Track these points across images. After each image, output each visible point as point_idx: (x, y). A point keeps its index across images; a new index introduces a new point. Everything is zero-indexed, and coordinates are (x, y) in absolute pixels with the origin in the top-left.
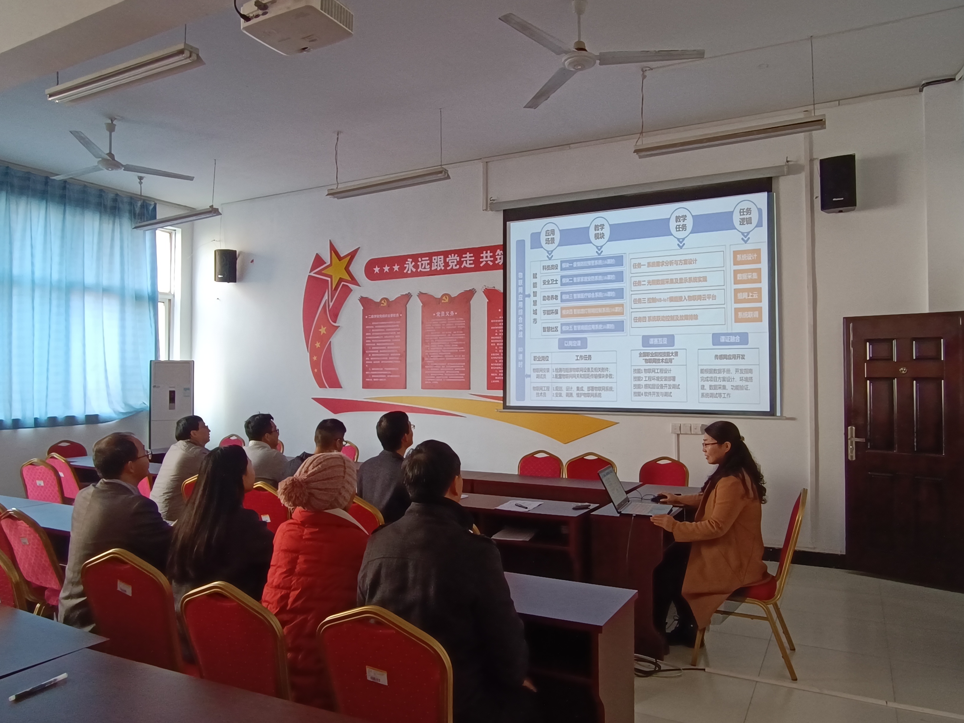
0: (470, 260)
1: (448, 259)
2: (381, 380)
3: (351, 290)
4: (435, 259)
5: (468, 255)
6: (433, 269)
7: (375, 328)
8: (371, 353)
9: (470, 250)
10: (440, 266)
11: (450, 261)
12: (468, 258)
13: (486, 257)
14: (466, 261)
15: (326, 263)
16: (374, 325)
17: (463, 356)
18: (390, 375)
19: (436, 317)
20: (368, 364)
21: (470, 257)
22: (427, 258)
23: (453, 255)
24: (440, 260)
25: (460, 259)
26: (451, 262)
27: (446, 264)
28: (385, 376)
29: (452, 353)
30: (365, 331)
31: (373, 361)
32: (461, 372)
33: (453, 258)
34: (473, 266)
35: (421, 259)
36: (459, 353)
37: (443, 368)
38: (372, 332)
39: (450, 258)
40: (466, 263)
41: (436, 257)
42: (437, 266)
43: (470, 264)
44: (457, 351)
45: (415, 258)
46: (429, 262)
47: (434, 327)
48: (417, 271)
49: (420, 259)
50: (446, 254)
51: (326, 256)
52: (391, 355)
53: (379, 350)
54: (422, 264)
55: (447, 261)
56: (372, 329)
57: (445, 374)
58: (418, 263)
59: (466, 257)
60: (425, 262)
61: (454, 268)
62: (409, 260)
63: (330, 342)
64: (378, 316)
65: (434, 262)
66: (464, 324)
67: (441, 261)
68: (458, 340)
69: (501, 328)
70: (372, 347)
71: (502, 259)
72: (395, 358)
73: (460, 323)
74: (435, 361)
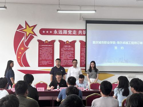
2: (45, 64)
5: (75, 31)
6: (63, 33)
8: (42, 56)
10: (66, 33)
13: (80, 32)
15: (23, 28)
16: (43, 48)
19: (64, 47)
20: (40, 59)
24: (66, 31)
25: (72, 32)
27: (68, 33)
28: (47, 63)
30: (39, 50)
31: (42, 59)
33: (70, 31)
36: (72, 57)
38: (42, 50)
41: (64, 30)
43: (75, 33)
45: (58, 30)
47: (64, 50)
50: (68, 30)
51: (24, 26)
53: (45, 55)
56: (42, 49)
60: (61, 31)
61: (70, 34)
62: (55, 30)
63: (25, 53)
64: (44, 46)
68: (71, 54)
69: (84, 51)
70: (42, 54)
71: (85, 33)
72: (50, 58)
73: (72, 49)
74: (64, 59)
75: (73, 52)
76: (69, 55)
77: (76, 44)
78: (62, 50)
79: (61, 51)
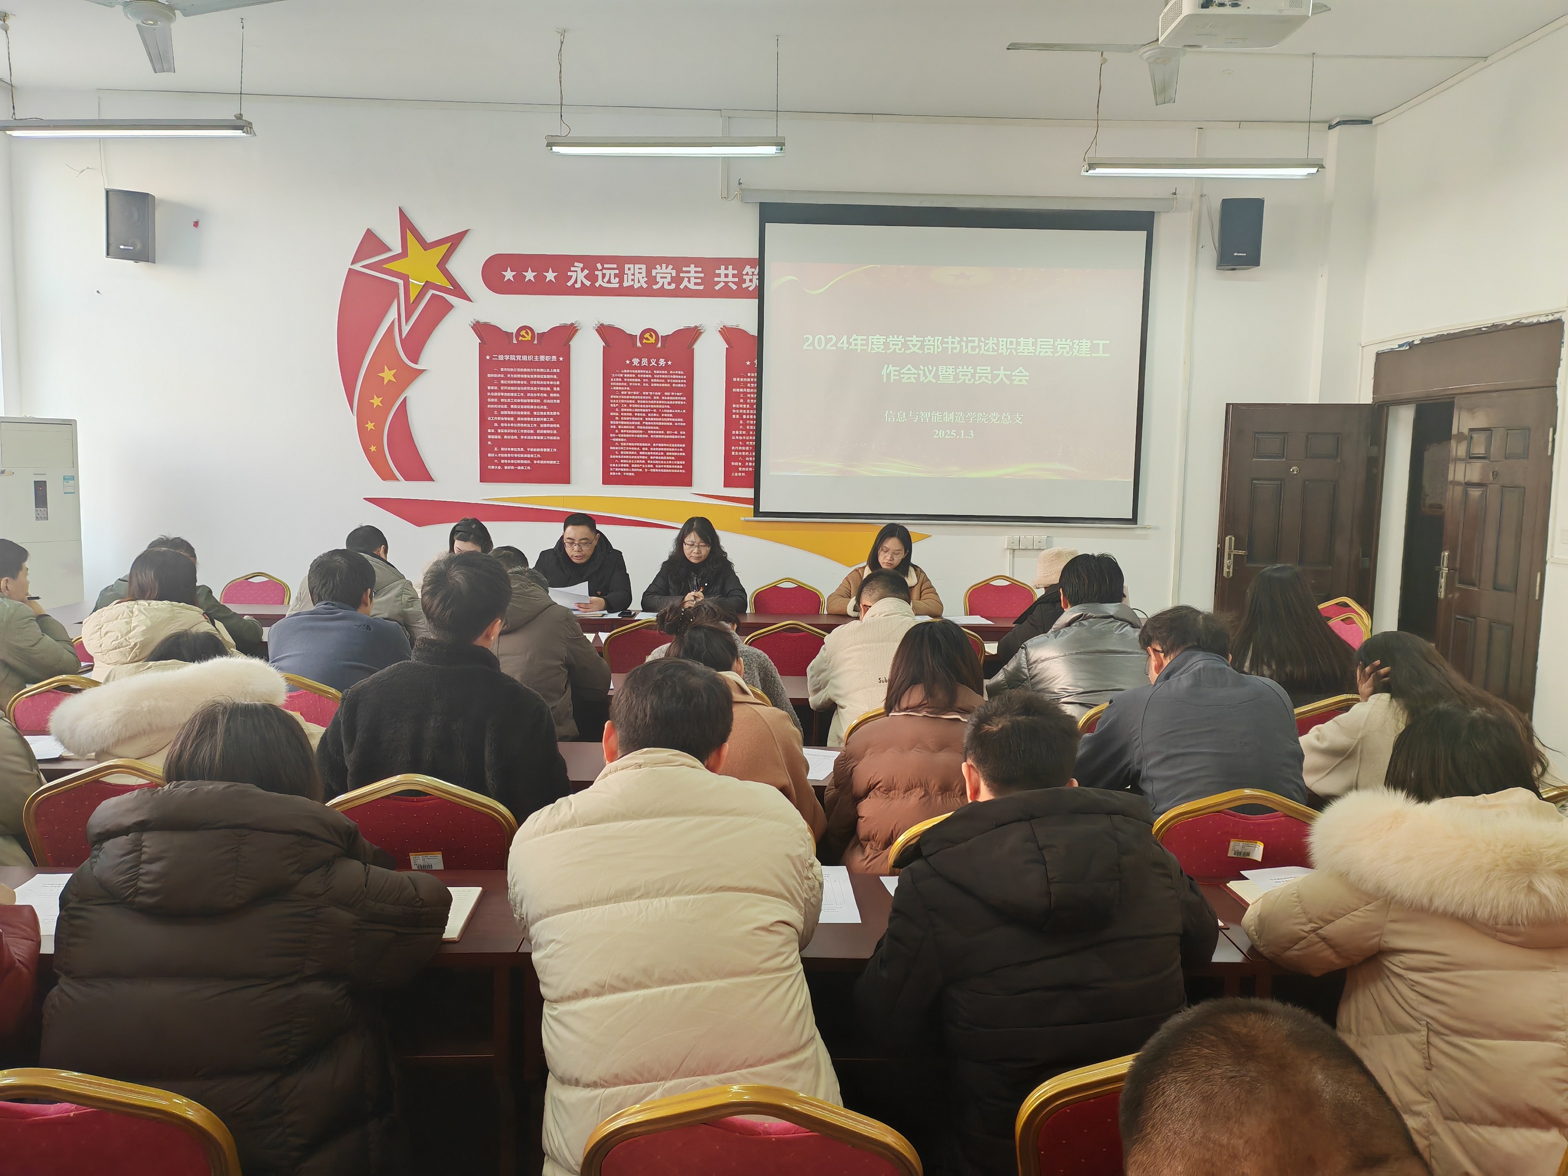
0: (696, 278)
1: (654, 272)
2: (519, 468)
3: (450, 307)
4: (629, 269)
5: (692, 268)
6: (625, 284)
7: (506, 379)
8: (499, 422)
9: (697, 261)
10: (639, 282)
11: (658, 276)
12: (692, 274)
13: (726, 275)
14: (689, 278)
15: (389, 250)
16: (506, 373)
17: (681, 433)
18: (540, 459)
19: (631, 367)
20: (491, 440)
21: (696, 272)
22: (615, 266)
23: (664, 266)
24: (640, 271)
25: (678, 274)
26: (661, 278)
27: (651, 280)
28: (529, 462)
30: (484, 381)
31: (503, 434)
32: (678, 458)
33: (664, 270)
34: (701, 287)
35: (602, 266)
36: (673, 428)
37: (645, 451)
38: (499, 385)
39: (658, 271)
40: (689, 281)
41: (631, 266)
42: (633, 280)
43: (696, 284)
44: (671, 424)
45: (590, 262)
46: (617, 272)
47: (627, 382)
48: (593, 285)
49: (599, 266)
50: (651, 262)
51: (393, 239)
52: (542, 426)
53: (516, 416)
54: (604, 276)
55: (654, 274)
56: (499, 379)
57: (649, 462)
58: (596, 273)
59: (689, 272)
60: (611, 272)
61: (666, 287)
62: (576, 264)
63: (405, 399)
65: (627, 274)
66: (685, 381)
67: (641, 273)
68: (673, 407)
69: (751, 391)
70: (499, 410)
71: (756, 282)
72: (550, 431)
73: (677, 379)
74: (629, 440)
75: (680, 400)
76: (659, 412)
77: (699, 348)
78: (616, 385)
79: (614, 392)
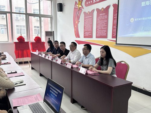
3: (82, 10)
8: (86, 28)
15: (77, 3)
18: (89, 34)
20: (85, 31)
29: (104, 27)
30: (84, 22)
32: (105, 33)
36: (105, 27)
48: (96, 2)
57: (101, 34)
63: (78, 25)
64: (87, 17)
66: (107, 17)
68: (105, 22)
72: (90, 29)
76: (103, 24)
78: (98, 20)
